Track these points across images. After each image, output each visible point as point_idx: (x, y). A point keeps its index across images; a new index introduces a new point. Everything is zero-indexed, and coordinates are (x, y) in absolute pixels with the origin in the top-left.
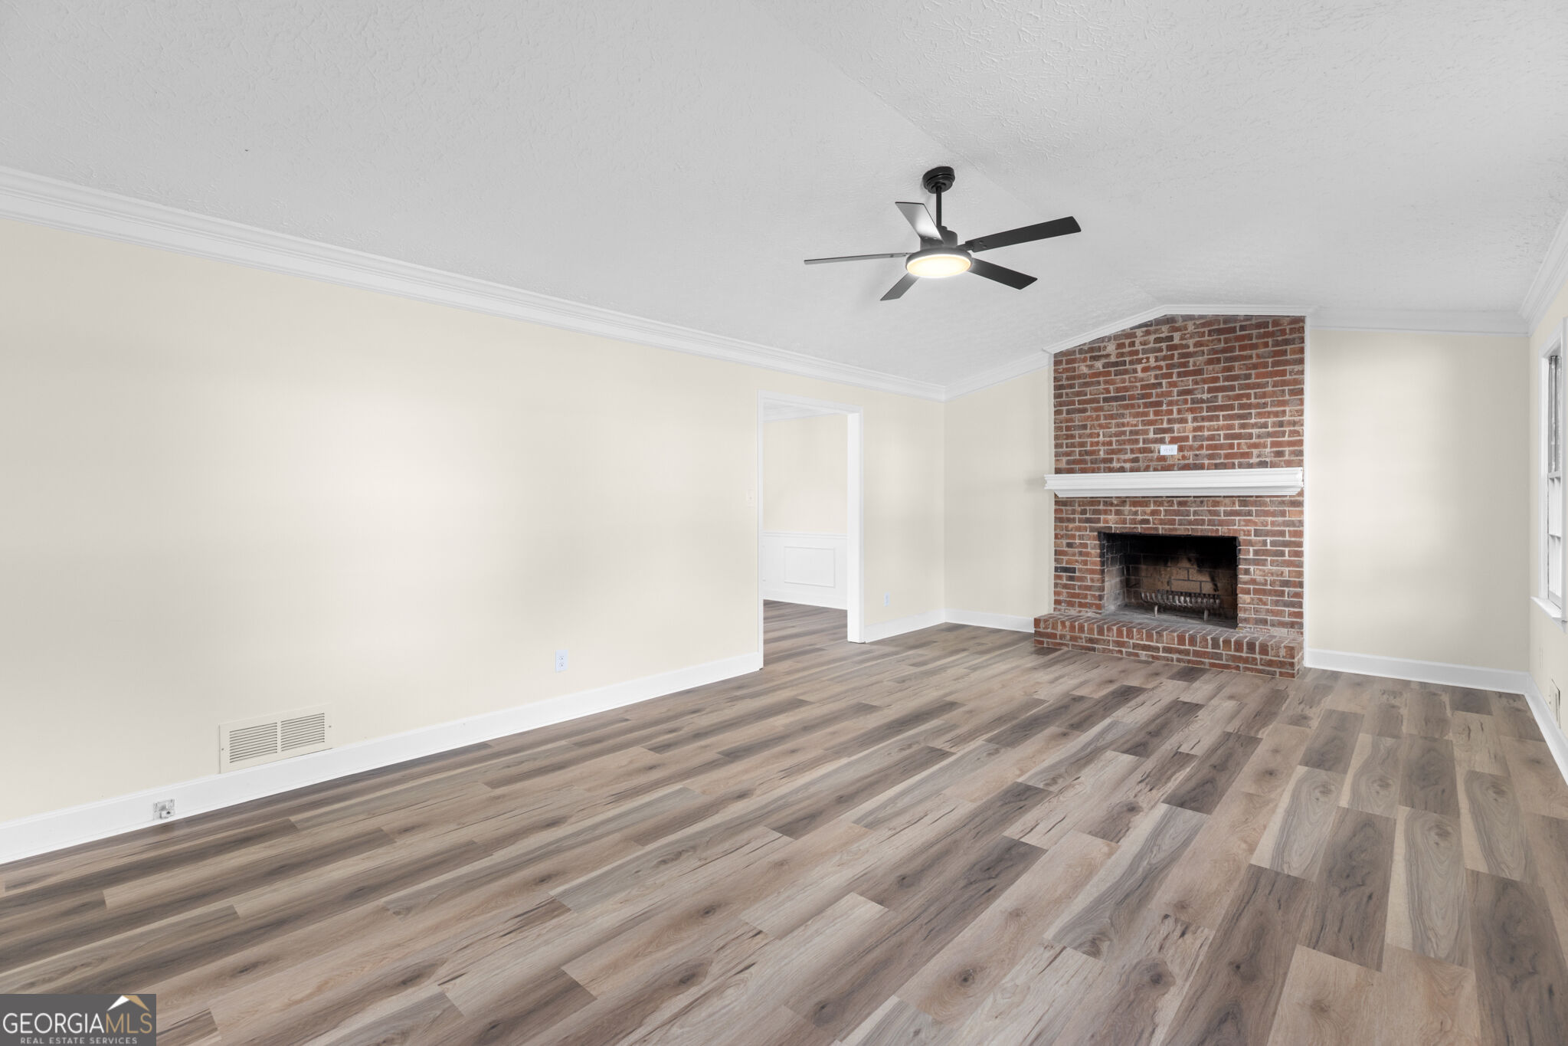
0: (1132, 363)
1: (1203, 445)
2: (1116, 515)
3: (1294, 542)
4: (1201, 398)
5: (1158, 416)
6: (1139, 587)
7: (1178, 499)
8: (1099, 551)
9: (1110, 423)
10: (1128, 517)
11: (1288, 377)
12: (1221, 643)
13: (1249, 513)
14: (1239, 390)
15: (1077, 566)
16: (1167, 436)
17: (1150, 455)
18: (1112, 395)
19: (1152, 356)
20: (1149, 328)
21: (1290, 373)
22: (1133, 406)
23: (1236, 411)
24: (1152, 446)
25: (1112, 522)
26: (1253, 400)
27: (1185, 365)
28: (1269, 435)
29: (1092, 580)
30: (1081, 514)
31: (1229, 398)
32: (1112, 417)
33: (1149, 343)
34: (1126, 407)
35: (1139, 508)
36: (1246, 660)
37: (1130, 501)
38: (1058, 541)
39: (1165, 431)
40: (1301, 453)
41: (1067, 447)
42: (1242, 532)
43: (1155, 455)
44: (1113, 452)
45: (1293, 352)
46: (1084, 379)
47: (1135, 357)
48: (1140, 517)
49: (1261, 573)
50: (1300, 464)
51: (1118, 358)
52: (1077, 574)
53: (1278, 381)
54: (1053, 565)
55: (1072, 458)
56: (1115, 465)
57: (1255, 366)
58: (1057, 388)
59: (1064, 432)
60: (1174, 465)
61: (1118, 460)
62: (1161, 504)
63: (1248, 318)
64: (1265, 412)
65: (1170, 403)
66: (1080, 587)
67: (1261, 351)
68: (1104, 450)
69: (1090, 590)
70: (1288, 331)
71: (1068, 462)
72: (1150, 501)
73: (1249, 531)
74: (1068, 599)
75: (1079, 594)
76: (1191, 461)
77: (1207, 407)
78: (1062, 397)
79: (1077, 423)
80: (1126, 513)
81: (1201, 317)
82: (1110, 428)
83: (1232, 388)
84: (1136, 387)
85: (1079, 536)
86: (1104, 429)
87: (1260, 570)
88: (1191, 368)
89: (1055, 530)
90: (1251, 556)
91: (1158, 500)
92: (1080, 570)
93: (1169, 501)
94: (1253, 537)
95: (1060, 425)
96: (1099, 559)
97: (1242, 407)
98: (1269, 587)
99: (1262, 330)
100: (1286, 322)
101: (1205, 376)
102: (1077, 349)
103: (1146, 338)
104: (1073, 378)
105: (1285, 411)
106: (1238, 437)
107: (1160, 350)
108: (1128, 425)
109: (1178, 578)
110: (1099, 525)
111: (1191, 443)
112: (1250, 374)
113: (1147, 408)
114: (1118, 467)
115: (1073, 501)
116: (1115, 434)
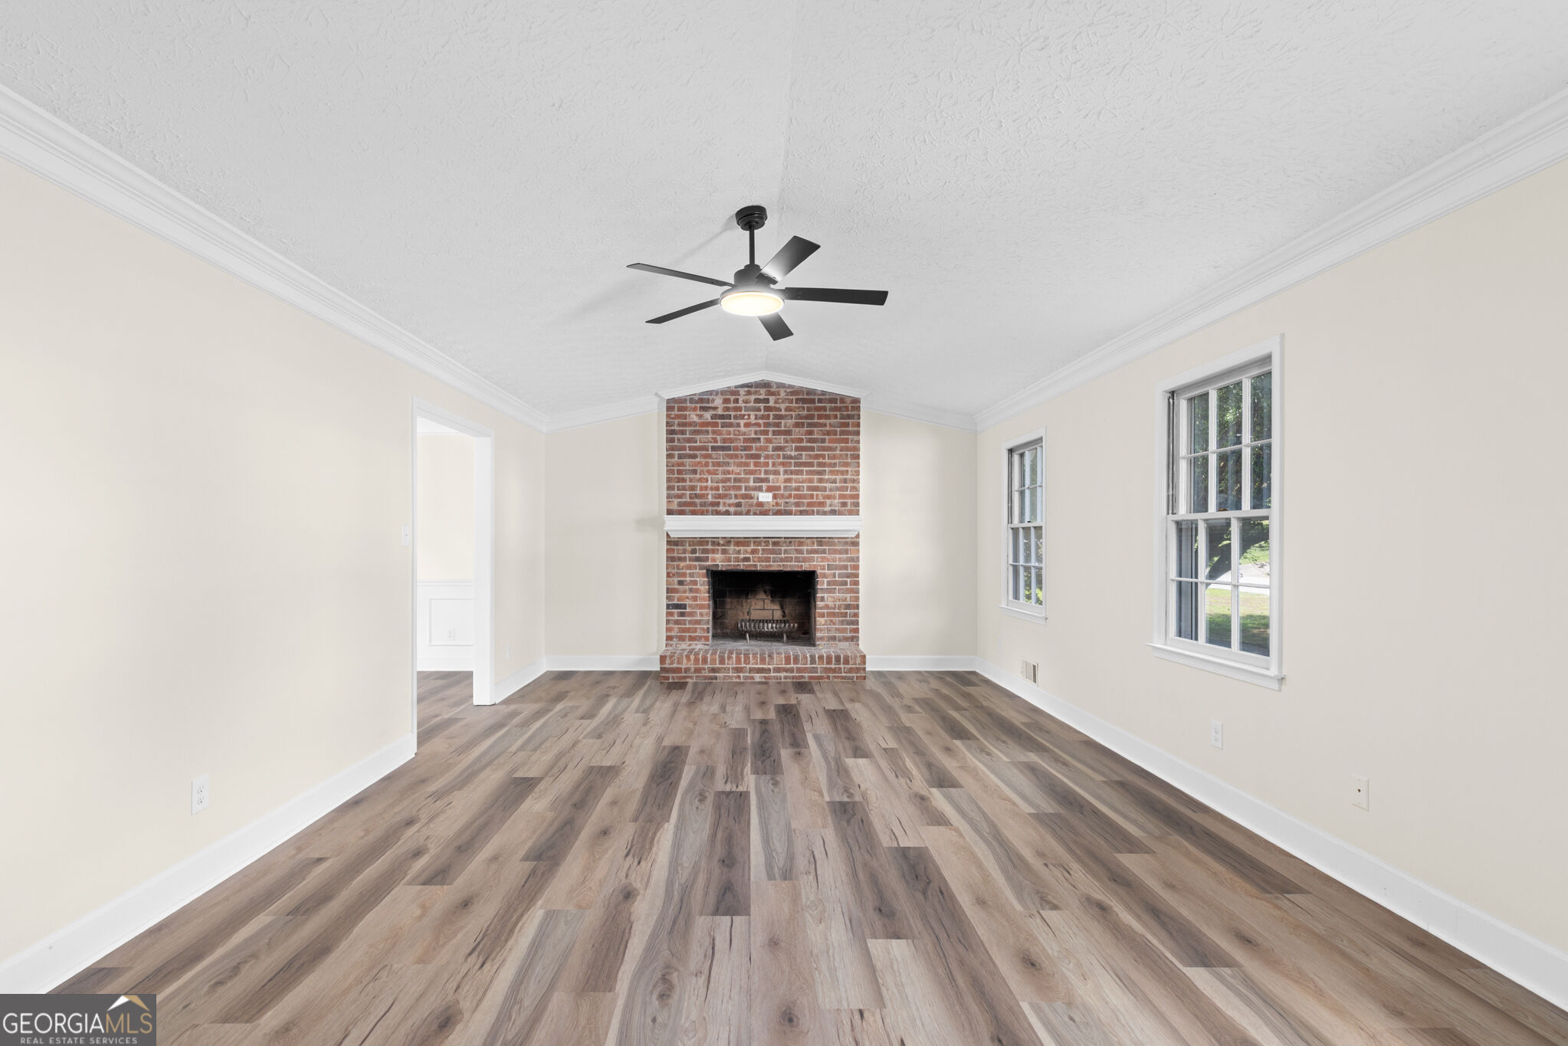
0: (736, 417)
1: (791, 494)
2: (722, 554)
3: (853, 573)
4: (790, 455)
5: (757, 467)
6: (725, 618)
7: (772, 539)
8: (707, 587)
9: (717, 470)
10: (733, 556)
11: (850, 445)
13: (824, 552)
14: (817, 451)
15: (687, 602)
16: (764, 485)
17: (750, 500)
18: (719, 444)
19: (752, 414)
20: (750, 389)
21: (852, 441)
22: (736, 456)
23: (815, 468)
24: (752, 493)
25: (719, 561)
26: (827, 460)
27: (778, 425)
28: (838, 489)
29: (701, 615)
30: (692, 553)
31: (810, 457)
32: (719, 464)
33: (750, 402)
34: (731, 456)
35: (742, 548)
36: (834, 671)
37: (734, 542)
38: (671, 579)
39: (762, 480)
40: (857, 505)
41: (678, 490)
42: (819, 567)
43: (755, 501)
44: (720, 496)
45: (853, 426)
46: (695, 426)
47: (739, 413)
48: (742, 556)
49: (832, 599)
50: (857, 513)
51: (724, 411)
52: (688, 610)
53: (843, 447)
54: (664, 602)
55: (683, 500)
56: (722, 508)
57: (828, 433)
58: (670, 432)
59: (676, 476)
60: (769, 510)
61: (724, 504)
62: (759, 544)
63: (824, 393)
64: (835, 470)
65: (767, 457)
66: (690, 622)
67: (832, 421)
68: (712, 494)
69: (699, 624)
70: (850, 408)
71: (680, 504)
72: (750, 541)
73: (824, 566)
74: (679, 634)
75: (689, 628)
76: (782, 508)
78: (674, 442)
79: (688, 468)
80: (731, 552)
81: (790, 386)
82: (717, 474)
83: (812, 449)
84: (740, 439)
85: (690, 574)
86: (712, 474)
87: (831, 597)
88: (783, 428)
89: (667, 568)
90: (825, 586)
91: (757, 541)
92: (691, 606)
93: (765, 541)
94: (826, 571)
95: (672, 468)
96: (707, 595)
97: (820, 465)
98: (837, 611)
99: (833, 405)
100: (848, 401)
101: (793, 437)
102: (688, 398)
103: (748, 397)
104: (684, 424)
105: (847, 471)
106: (816, 489)
107: (759, 410)
108: (732, 472)
109: (756, 607)
110: (707, 563)
111: (782, 492)
112: (825, 439)
113: (749, 459)
114: (724, 510)
115: (684, 541)
116: (721, 480)
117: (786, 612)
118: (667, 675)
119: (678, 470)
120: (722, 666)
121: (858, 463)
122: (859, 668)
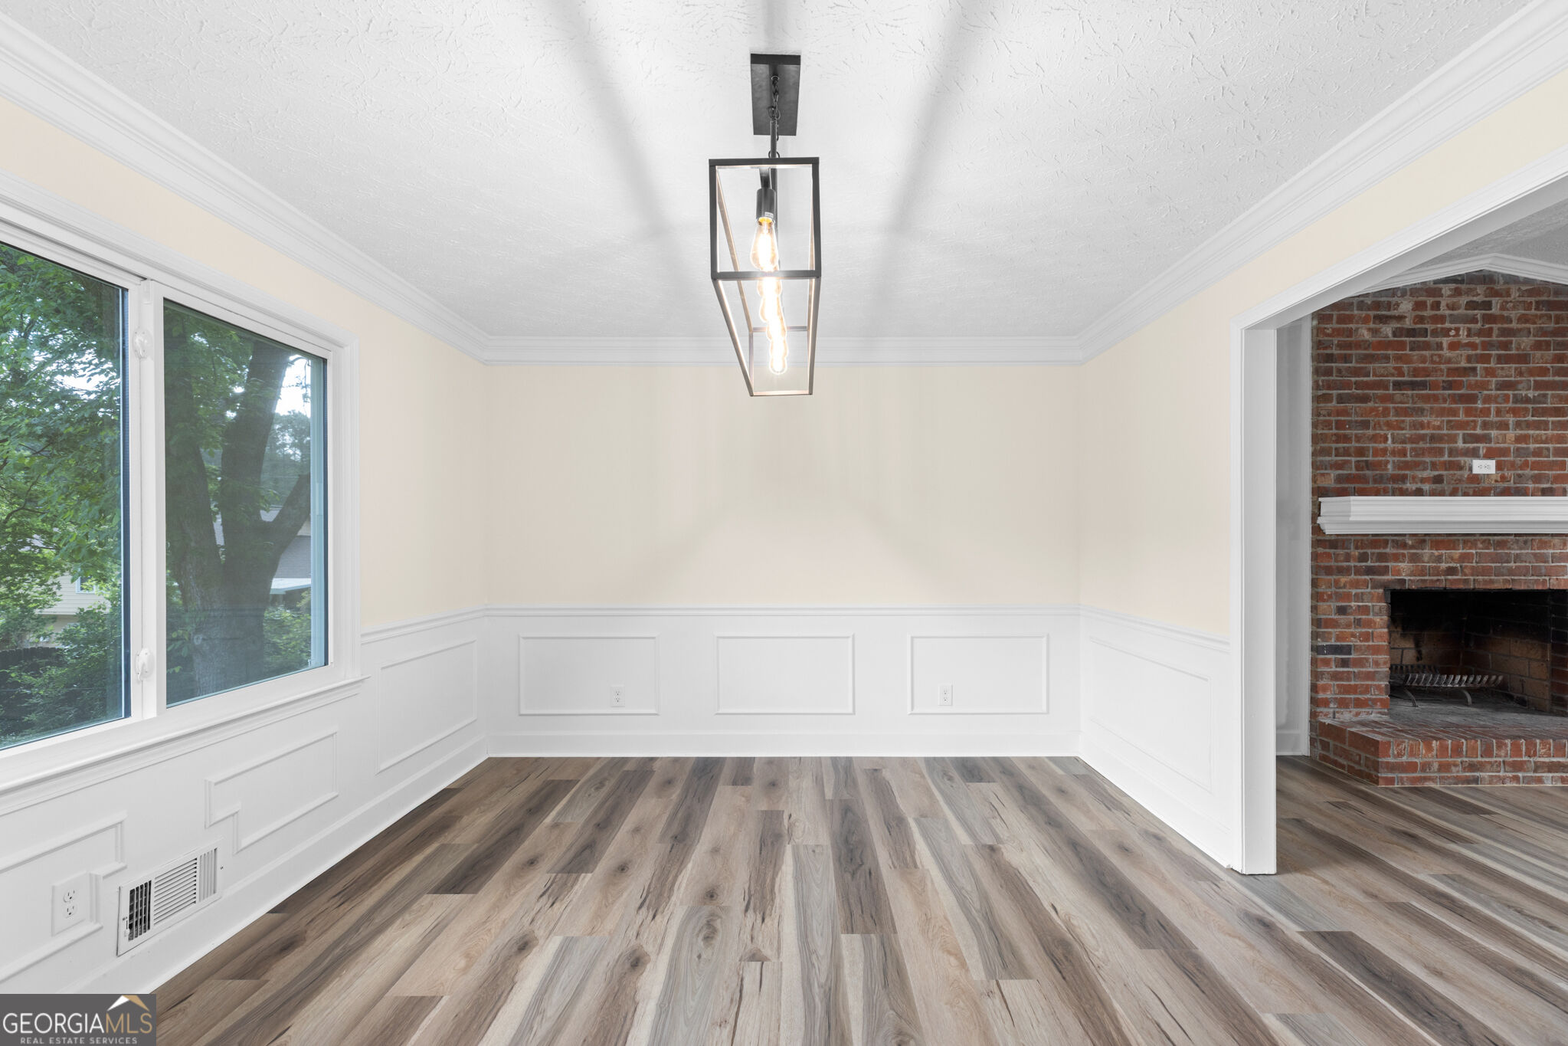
0: (1435, 333)
1: (1527, 462)
2: (1410, 561)
4: (1526, 395)
5: (1471, 416)
7: (1496, 538)
8: (1386, 617)
9: (1403, 421)
10: (1428, 565)
15: (1353, 643)
16: (1482, 447)
17: (1459, 473)
18: (1406, 379)
19: (1463, 327)
20: (1459, 285)
22: (1436, 398)
24: (1462, 459)
25: (1405, 573)
27: (1506, 346)
29: (1377, 663)
30: (1359, 562)
31: (1560, 398)
32: (1406, 412)
33: (1459, 308)
34: (1427, 399)
35: (1444, 552)
37: (1432, 541)
38: (1324, 604)
39: (1478, 439)
41: (1336, 455)
43: (1466, 474)
44: (1407, 466)
46: (1365, 349)
47: (1439, 326)
48: (1444, 566)
51: (1415, 323)
52: (1354, 655)
55: (1345, 472)
56: (1409, 485)
58: (1319, 358)
59: (1334, 431)
60: (1491, 488)
61: (1414, 478)
62: (1474, 545)
65: (1487, 399)
66: (1358, 676)
68: (1394, 462)
69: (1371, 679)
71: (1339, 479)
72: (1458, 540)
74: (1339, 696)
75: (1356, 686)
76: (1512, 484)
77: (1534, 409)
78: (1331, 375)
79: (1354, 418)
80: (1426, 558)
81: (1527, 281)
82: (1403, 429)
83: (1563, 386)
84: (1441, 370)
85: (1357, 595)
86: (1395, 429)
88: (1514, 352)
91: (1468, 539)
92: (1358, 649)
93: (1483, 541)
95: (1328, 418)
96: (1386, 630)
101: (1531, 365)
102: (1355, 301)
103: (1455, 300)
104: (1348, 346)
107: (1474, 320)
108: (1429, 425)
110: (1386, 578)
111: (1512, 458)
113: (1456, 403)
114: (1414, 488)
115: (1347, 540)
116: (1410, 439)
117: (1424, 651)
118: (1390, 775)
119: (1338, 422)
120: (1487, 760)
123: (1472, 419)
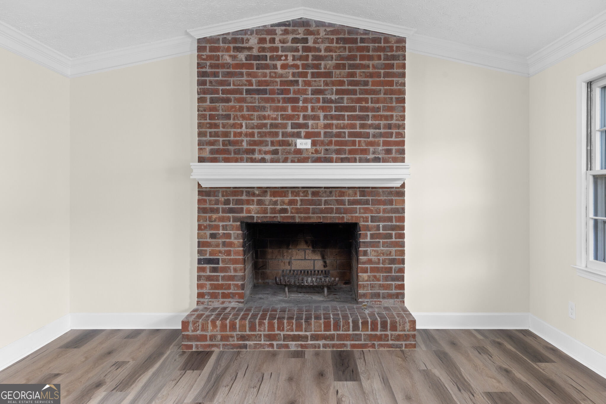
0: (272, 58)
1: (331, 141)
2: (257, 205)
3: (398, 226)
4: (330, 98)
5: (296, 112)
6: (265, 269)
7: (312, 190)
8: (241, 241)
9: (252, 115)
10: (269, 207)
11: (395, 87)
12: (360, 324)
13: (367, 202)
14: (360, 94)
15: (220, 257)
16: (303, 131)
17: (288, 148)
18: (254, 87)
19: (290, 54)
20: (287, 28)
21: (396, 83)
22: (273, 100)
23: (357, 113)
24: (290, 139)
25: (254, 212)
26: (370, 105)
27: (317, 66)
28: (381, 135)
29: (235, 270)
30: (225, 205)
31: (352, 100)
32: (253, 109)
33: (287, 42)
34: (267, 100)
35: (279, 198)
36: (380, 338)
37: (271, 192)
38: (202, 232)
39: (300, 126)
40: (403, 152)
41: (210, 137)
42: (362, 219)
43: (293, 148)
44: (255, 143)
46: (228, 68)
47: (275, 53)
48: (279, 207)
49: (376, 254)
51: (260, 52)
52: (221, 265)
53: (387, 89)
54: (196, 257)
55: (216, 147)
56: (257, 156)
57: (371, 75)
58: (201, 74)
59: (208, 121)
60: (308, 158)
61: (260, 151)
62: (297, 195)
63: (367, 32)
64: (379, 115)
65: (305, 101)
66: (223, 278)
67: (376, 62)
68: (247, 141)
69: (233, 280)
70: (394, 48)
71: (212, 152)
72: (288, 191)
73: (367, 218)
74: (211, 291)
75: (222, 284)
76: (322, 155)
77: (336, 107)
78: (206, 85)
79: (221, 112)
80: (267, 203)
81: (330, 25)
82: (252, 120)
83: (354, 92)
84: (276, 82)
85: (223, 226)
86: (247, 120)
87: (375, 251)
88: (323, 70)
89: (198, 221)
90: (368, 239)
91: (295, 190)
92: (224, 261)
93: (304, 192)
94: (370, 223)
95: (204, 113)
96: (242, 249)
97: (362, 109)
98: (381, 265)
99: (376, 45)
100: (393, 40)
101: (334, 79)
102: (221, 38)
103: (285, 37)
104: (217, 66)
105: (392, 116)
106: (359, 135)
107: (297, 50)
108: (268, 117)
109: (297, 257)
110: (241, 215)
111: (322, 138)
112: (368, 81)
113: (286, 103)
114: (260, 158)
115: (217, 191)
116: (256, 126)
117: (328, 262)
118: (188, 343)
119: (210, 115)
120: (253, 333)
121: (404, 108)
122: (408, 335)
123: (296, 113)
